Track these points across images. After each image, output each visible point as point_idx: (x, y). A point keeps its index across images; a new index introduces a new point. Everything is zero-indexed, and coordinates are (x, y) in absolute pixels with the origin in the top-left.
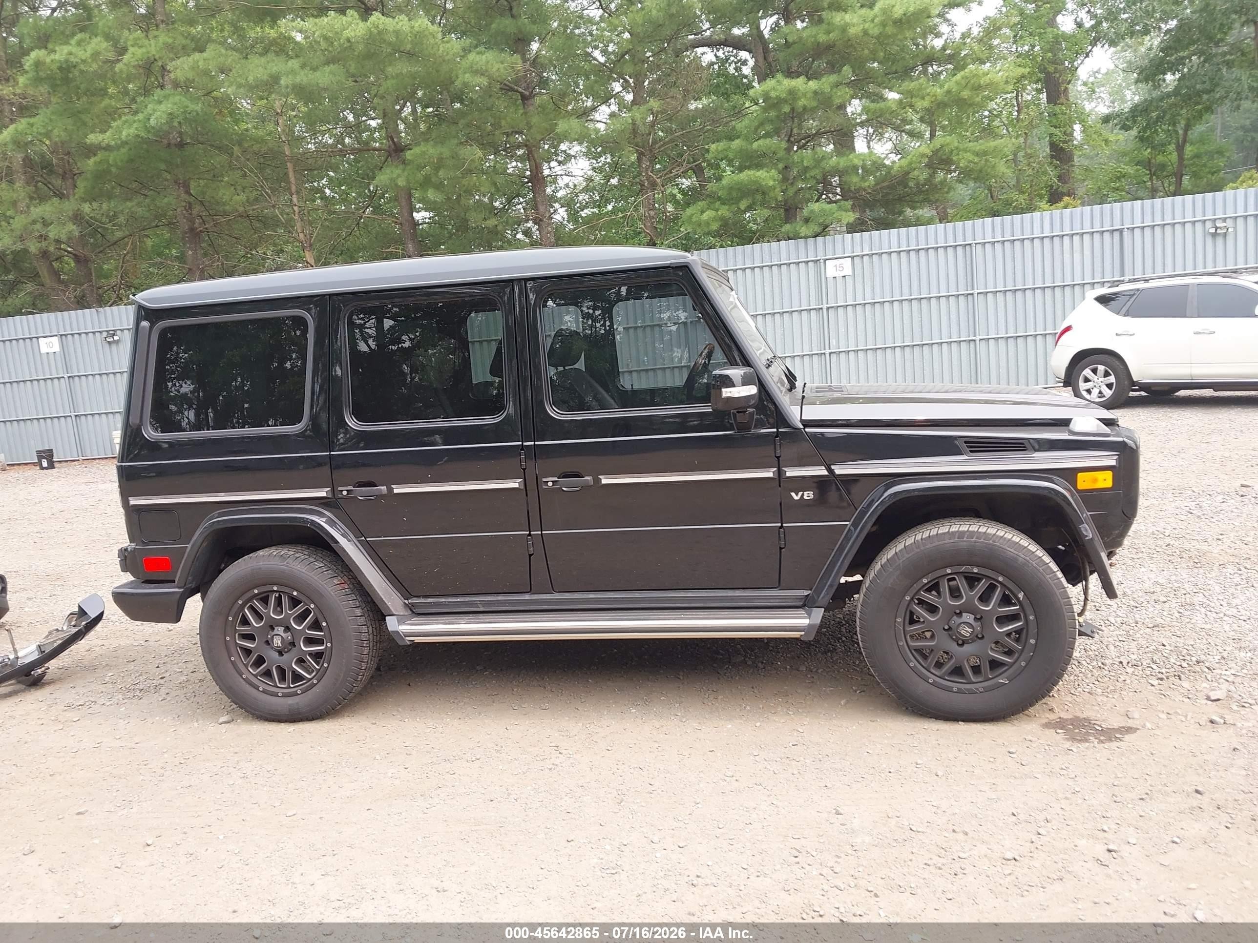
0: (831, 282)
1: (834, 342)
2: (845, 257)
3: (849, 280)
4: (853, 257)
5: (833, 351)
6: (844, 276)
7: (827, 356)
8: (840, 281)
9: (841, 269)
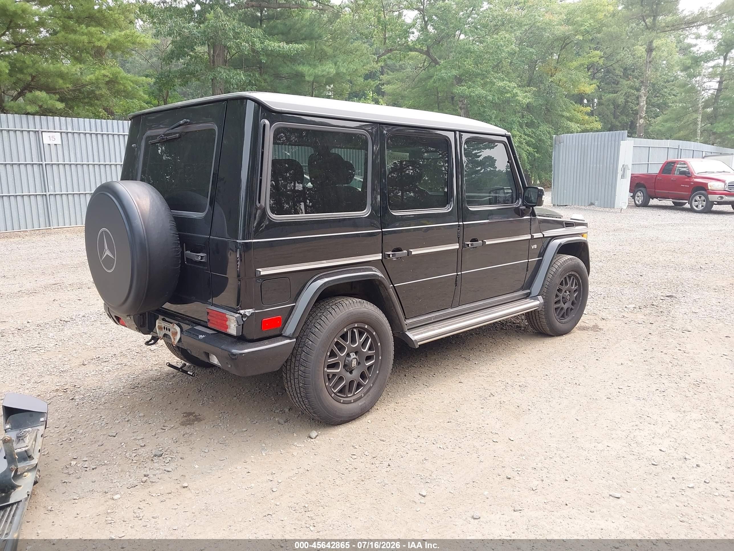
0: (47, 148)
1: (51, 187)
2: (55, 132)
3: (59, 148)
4: (61, 133)
5: (52, 193)
6: (56, 145)
7: (48, 196)
8: (53, 148)
9: (54, 139)
